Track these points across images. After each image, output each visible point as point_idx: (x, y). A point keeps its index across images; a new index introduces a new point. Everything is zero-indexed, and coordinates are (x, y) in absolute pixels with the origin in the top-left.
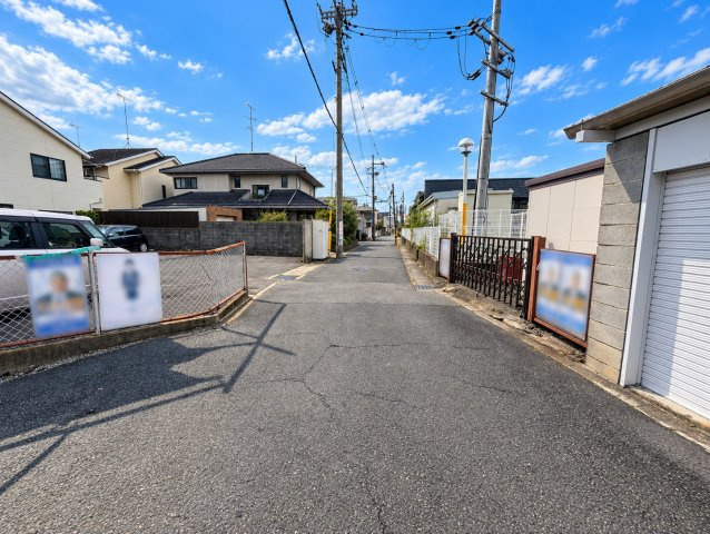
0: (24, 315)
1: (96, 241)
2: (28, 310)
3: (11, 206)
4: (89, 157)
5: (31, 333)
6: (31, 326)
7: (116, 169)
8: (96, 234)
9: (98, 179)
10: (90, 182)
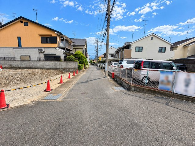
0: (157, 83)
1: (174, 68)
2: (158, 82)
3: (153, 59)
4: (173, 45)
5: (158, 88)
6: (158, 86)
7: (180, 47)
8: (175, 66)
9: (174, 50)
10: (171, 52)
